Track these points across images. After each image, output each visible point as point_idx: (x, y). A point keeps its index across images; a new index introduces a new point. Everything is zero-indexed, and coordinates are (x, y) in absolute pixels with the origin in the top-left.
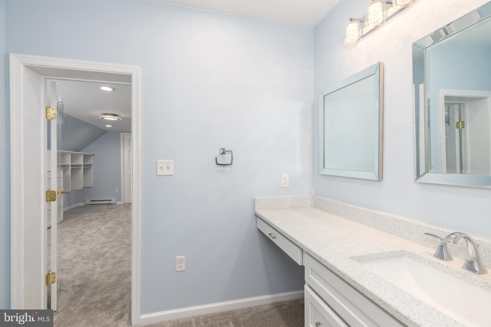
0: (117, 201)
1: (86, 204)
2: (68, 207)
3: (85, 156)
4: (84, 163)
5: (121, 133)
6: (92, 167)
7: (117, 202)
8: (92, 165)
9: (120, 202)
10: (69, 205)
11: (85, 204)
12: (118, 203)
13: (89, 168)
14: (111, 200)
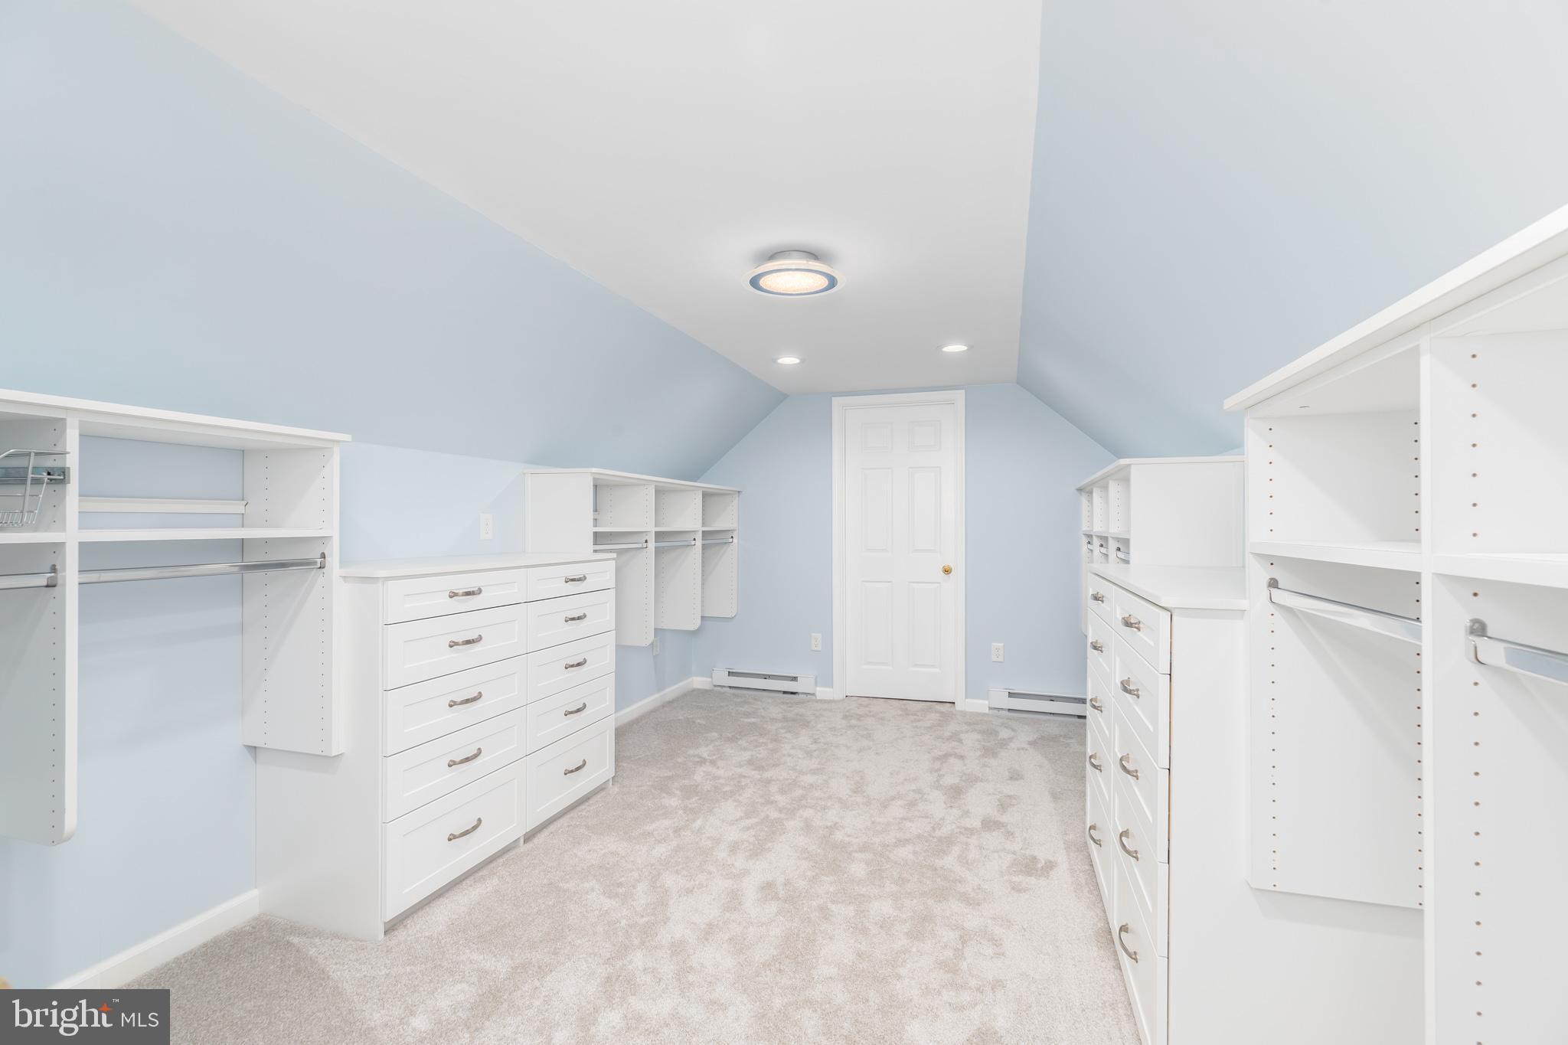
0: (816, 685)
1: (715, 684)
2: (657, 696)
3: (706, 495)
4: (704, 525)
5: (833, 398)
6: (735, 540)
7: (818, 689)
8: (732, 531)
9: (831, 690)
10: (660, 688)
11: (712, 681)
12: (822, 692)
13: (726, 543)
14: (795, 679)
